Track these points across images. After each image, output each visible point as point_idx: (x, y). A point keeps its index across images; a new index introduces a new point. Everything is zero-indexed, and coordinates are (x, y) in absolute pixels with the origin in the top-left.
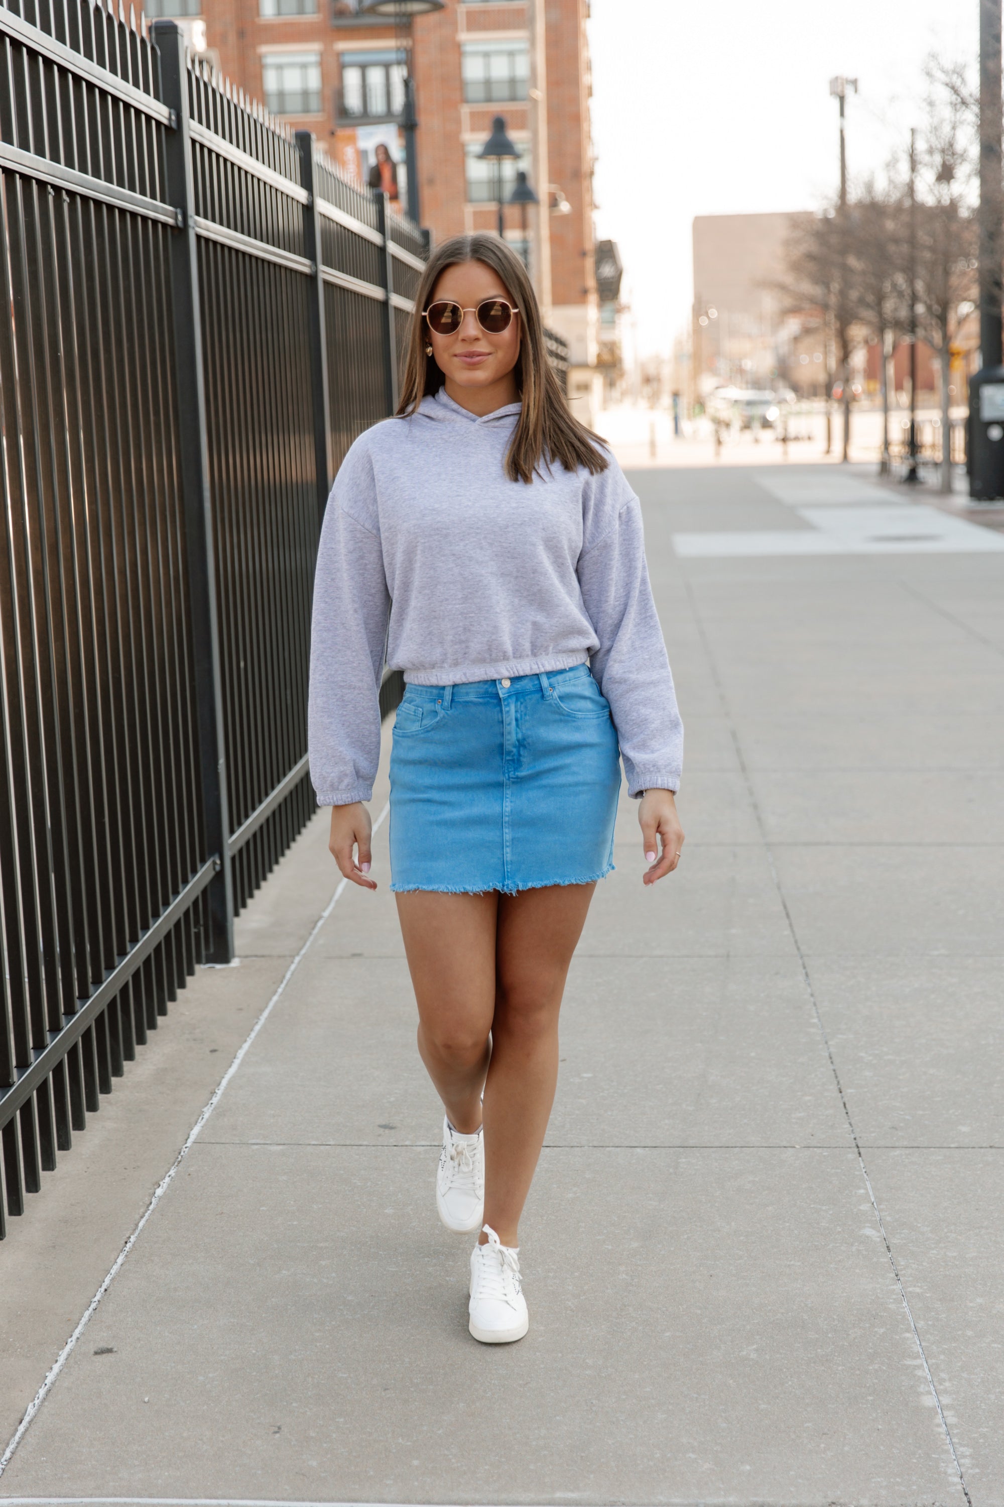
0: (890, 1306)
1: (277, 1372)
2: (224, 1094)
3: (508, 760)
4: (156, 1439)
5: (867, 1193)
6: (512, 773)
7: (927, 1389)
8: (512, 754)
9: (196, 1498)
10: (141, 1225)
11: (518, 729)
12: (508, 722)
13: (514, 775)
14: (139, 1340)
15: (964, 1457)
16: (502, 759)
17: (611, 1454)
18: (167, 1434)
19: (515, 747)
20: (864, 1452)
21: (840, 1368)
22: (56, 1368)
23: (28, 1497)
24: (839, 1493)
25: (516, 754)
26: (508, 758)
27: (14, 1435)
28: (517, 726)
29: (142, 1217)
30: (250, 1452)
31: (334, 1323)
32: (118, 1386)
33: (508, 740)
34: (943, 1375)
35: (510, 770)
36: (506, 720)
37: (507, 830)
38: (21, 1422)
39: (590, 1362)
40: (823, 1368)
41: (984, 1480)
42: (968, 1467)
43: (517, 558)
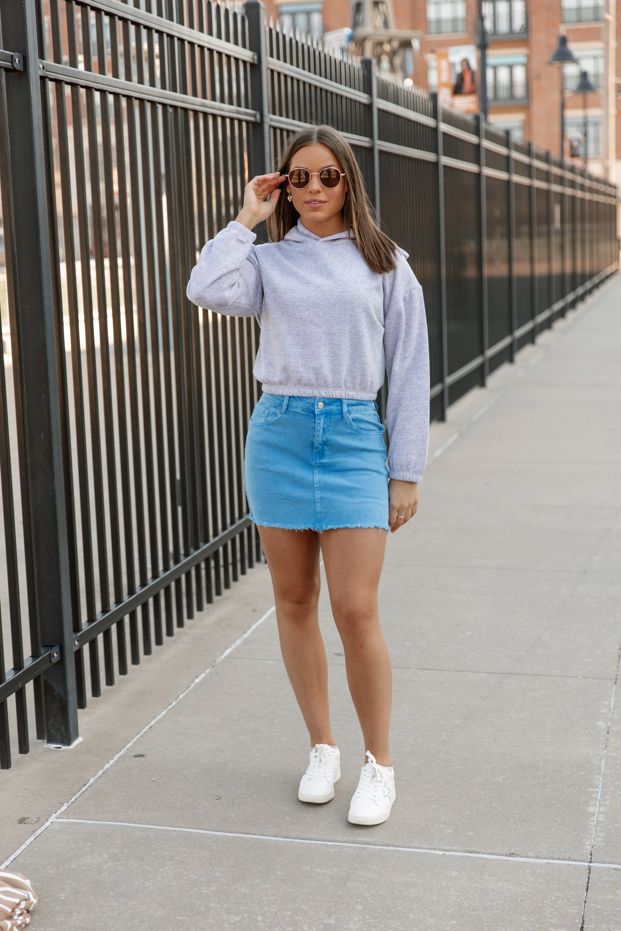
0: (594, 761)
1: (229, 771)
2: (252, 633)
3: (316, 452)
4: (152, 798)
5: (610, 704)
6: (318, 460)
7: (594, 803)
8: (319, 449)
9: (164, 826)
10: (181, 696)
11: (324, 434)
12: (318, 430)
13: (319, 461)
14: (160, 752)
15: (599, 837)
16: (313, 451)
17: (398, 822)
18: (159, 796)
19: (321, 444)
20: (542, 831)
21: (548, 790)
22: (111, 762)
23: (77, 819)
24: (518, 849)
25: (322, 449)
26: (316, 451)
27: (79, 791)
28: (324, 432)
29: (183, 693)
30: (200, 808)
31: (269, 750)
32: (141, 773)
33: (317, 440)
34: (607, 797)
35: (317, 458)
36: (317, 428)
37: (317, 493)
38: (85, 786)
39: (405, 778)
40: (539, 789)
41: (605, 849)
42: (599, 842)
43: (340, 324)
